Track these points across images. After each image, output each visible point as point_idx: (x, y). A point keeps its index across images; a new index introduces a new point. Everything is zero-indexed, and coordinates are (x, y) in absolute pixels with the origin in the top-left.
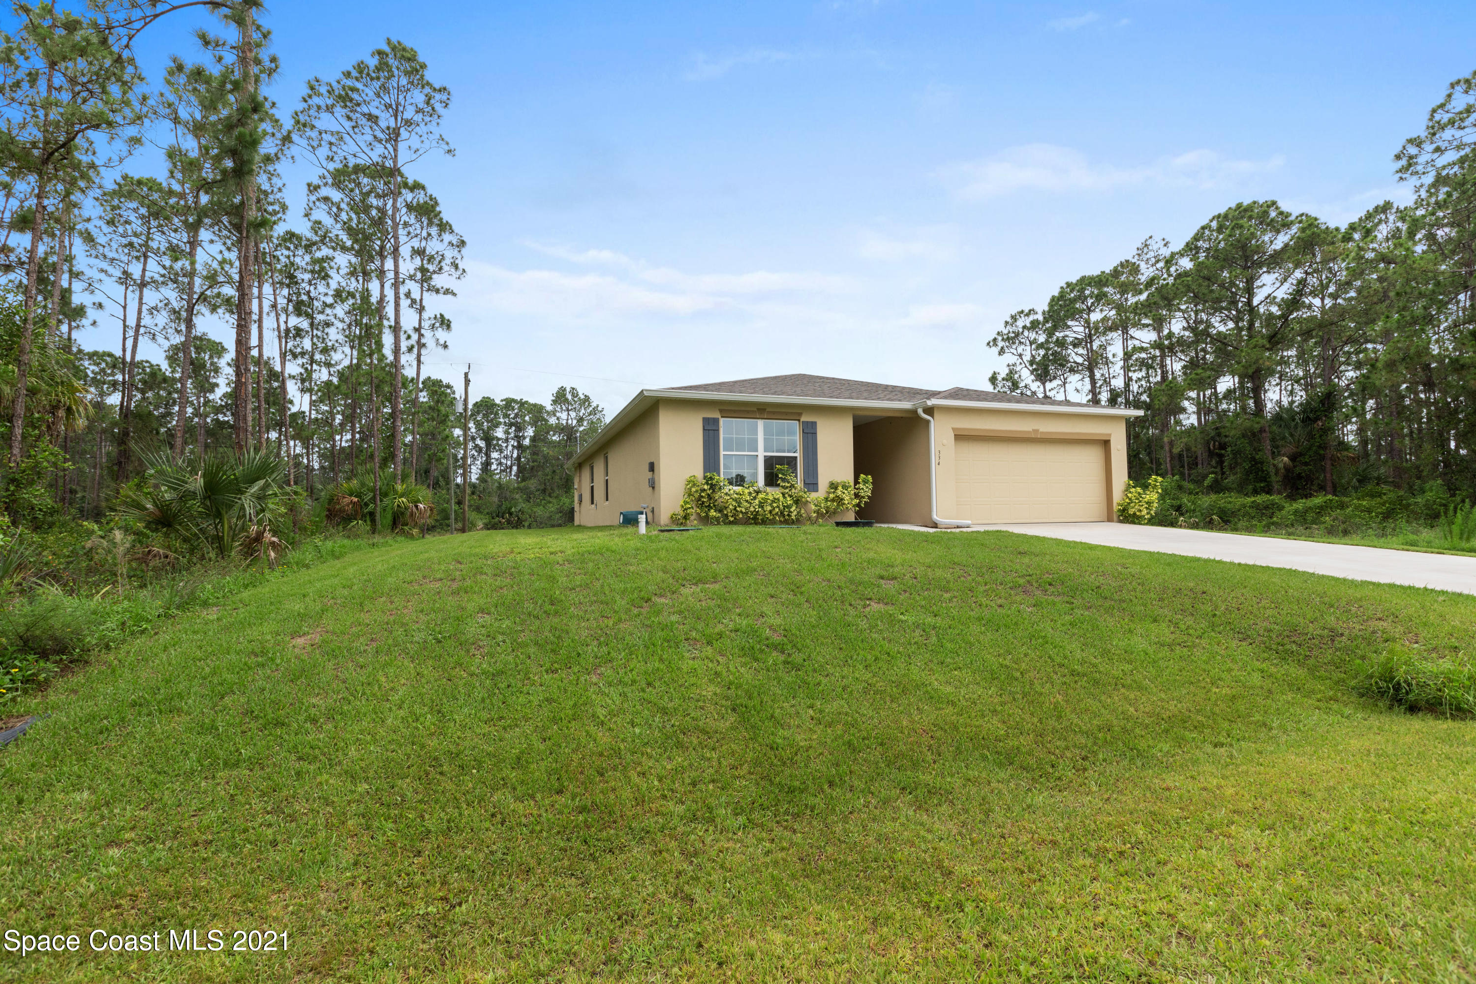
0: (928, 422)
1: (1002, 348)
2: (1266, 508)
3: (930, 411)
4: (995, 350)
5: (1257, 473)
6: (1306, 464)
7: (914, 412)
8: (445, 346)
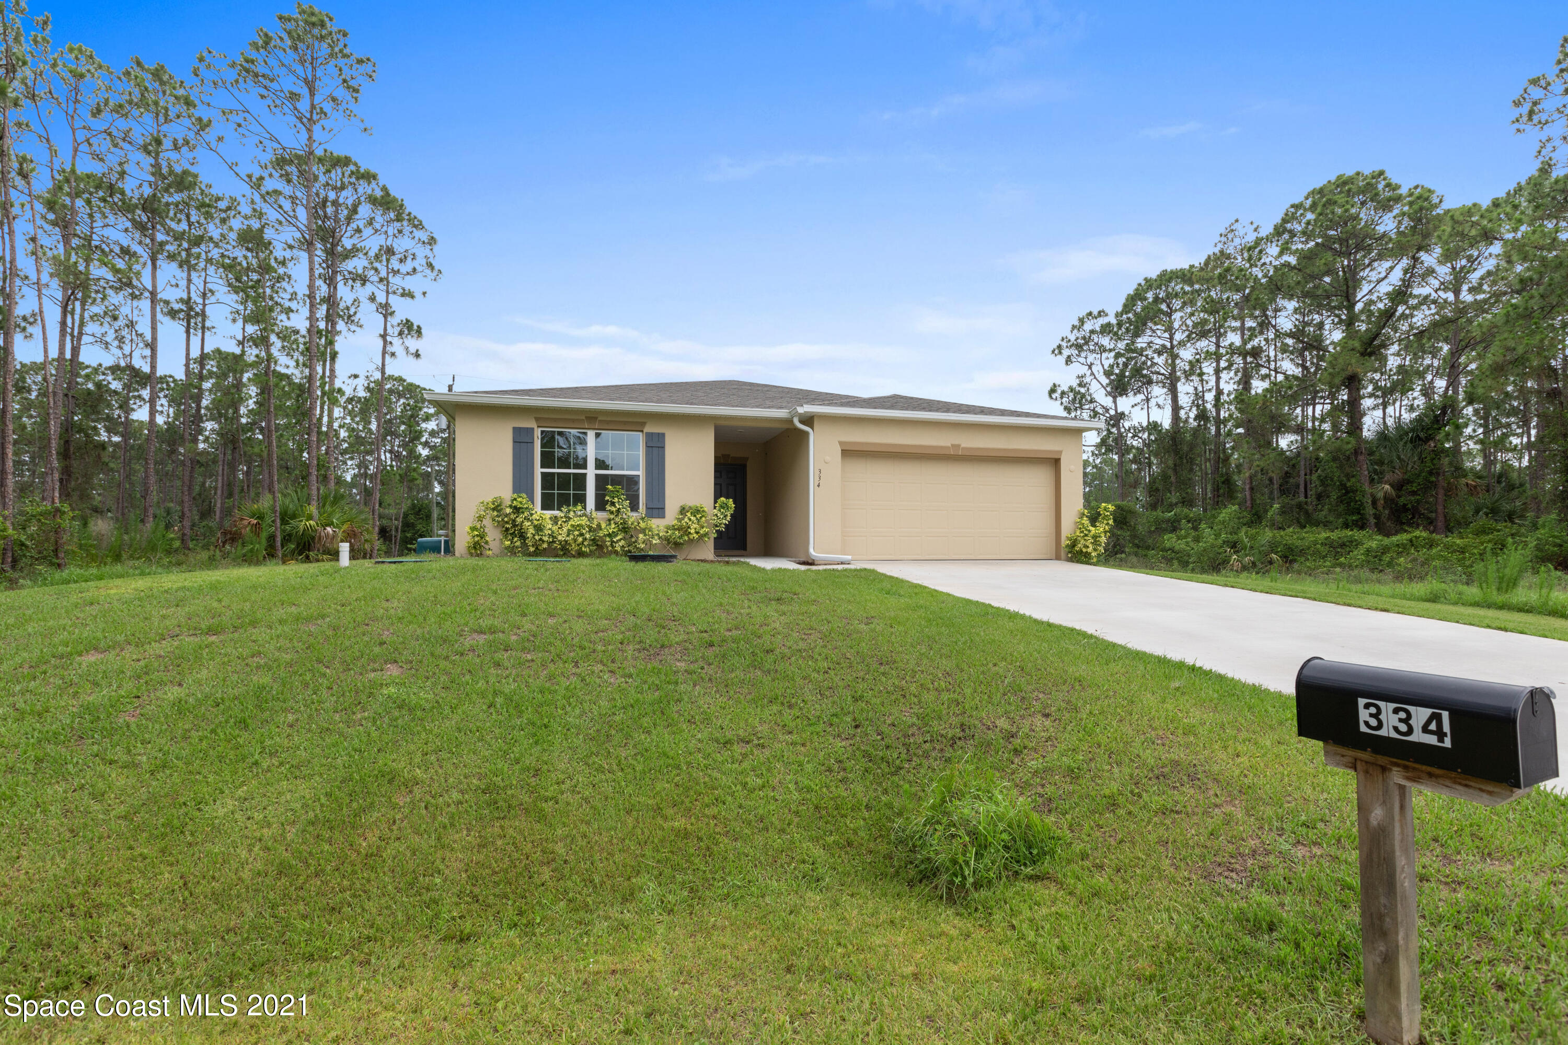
0: (806, 434)
1: (1069, 357)
2: (1343, 545)
3: (809, 420)
4: (1061, 359)
5: (1349, 504)
6: (1414, 493)
7: (790, 421)
8: (417, 355)
